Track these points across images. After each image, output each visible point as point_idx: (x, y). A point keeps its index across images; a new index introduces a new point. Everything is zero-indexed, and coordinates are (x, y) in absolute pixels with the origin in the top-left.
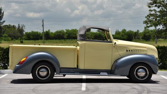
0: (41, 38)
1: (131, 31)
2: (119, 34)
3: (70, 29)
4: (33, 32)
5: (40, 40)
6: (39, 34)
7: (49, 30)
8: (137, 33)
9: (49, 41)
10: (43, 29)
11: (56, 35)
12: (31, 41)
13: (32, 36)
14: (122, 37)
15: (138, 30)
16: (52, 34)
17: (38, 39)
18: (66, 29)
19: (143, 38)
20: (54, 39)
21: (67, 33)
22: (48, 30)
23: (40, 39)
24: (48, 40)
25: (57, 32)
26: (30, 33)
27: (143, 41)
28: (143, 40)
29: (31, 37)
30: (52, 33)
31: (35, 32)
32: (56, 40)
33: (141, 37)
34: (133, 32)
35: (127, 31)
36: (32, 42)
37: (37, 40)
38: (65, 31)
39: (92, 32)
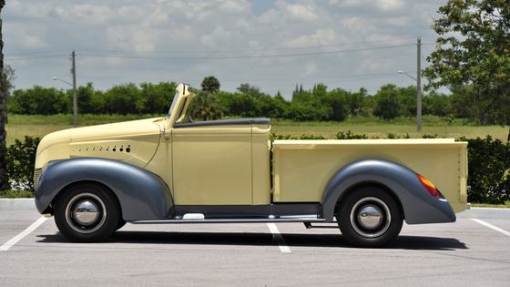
0: (65, 109)
1: (340, 92)
2: (305, 100)
3: (155, 83)
4: (38, 89)
5: (60, 114)
6: (58, 97)
7: (90, 85)
8: (358, 98)
9: (90, 119)
10: (72, 80)
11: (112, 99)
12: (33, 118)
13: (38, 101)
14: (313, 109)
15: (362, 90)
16: (98, 96)
17: (53, 112)
18: (142, 82)
19: (377, 114)
20: (104, 113)
21: (145, 93)
22: (85, 86)
23: (61, 112)
24: (85, 115)
25: (115, 91)
26: (29, 91)
27: (378, 121)
28: (378, 118)
29: (32, 105)
30: (99, 93)
31: (46, 90)
32: (111, 115)
33: (371, 109)
34: (346, 93)
35: (328, 90)
36: (36, 120)
37: (51, 114)
38: (140, 89)
39: (223, 93)
